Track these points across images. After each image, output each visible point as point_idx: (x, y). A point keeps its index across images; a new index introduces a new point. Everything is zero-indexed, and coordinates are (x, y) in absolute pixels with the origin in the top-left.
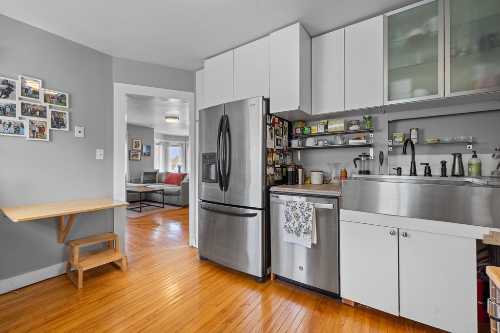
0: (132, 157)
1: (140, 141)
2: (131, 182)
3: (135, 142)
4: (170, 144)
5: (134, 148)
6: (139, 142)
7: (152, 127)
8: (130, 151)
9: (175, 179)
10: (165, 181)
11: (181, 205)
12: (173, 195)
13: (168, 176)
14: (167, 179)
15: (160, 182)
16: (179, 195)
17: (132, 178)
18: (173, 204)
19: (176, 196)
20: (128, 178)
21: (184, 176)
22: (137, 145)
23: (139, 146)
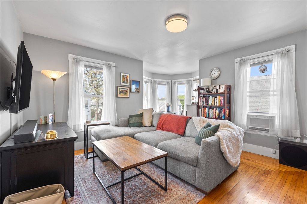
0: (120, 94)
2: (118, 126)
3: (123, 76)
4: (157, 82)
5: (122, 84)
6: (127, 76)
7: (141, 59)
8: (117, 87)
9: (174, 125)
10: (157, 125)
11: (202, 189)
12: (182, 161)
13: (161, 119)
14: (161, 122)
15: (152, 126)
16: (196, 167)
17: (119, 120)
18: (181, 177)
19: (189, 166)
20: (115, 120)
21: (187, 120)
22: (125, 80)
23: (128, 81)
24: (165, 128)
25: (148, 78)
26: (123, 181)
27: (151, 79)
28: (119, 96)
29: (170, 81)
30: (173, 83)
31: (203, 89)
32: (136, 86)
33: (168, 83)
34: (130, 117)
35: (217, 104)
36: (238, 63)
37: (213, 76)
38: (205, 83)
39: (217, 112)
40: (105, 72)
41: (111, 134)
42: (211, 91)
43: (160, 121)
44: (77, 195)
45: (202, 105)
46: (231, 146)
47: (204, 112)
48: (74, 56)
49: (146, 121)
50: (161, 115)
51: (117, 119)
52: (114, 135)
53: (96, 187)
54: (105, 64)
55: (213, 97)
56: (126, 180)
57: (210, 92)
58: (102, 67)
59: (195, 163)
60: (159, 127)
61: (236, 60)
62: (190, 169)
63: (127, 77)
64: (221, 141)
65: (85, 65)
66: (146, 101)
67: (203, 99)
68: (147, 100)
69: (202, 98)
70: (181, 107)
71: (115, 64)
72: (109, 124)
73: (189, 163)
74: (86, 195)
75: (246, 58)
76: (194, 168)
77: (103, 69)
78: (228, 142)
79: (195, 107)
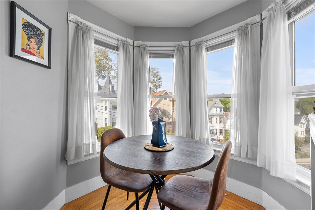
27: (131, 41)
33: (180, 49)
70: (222, 109)
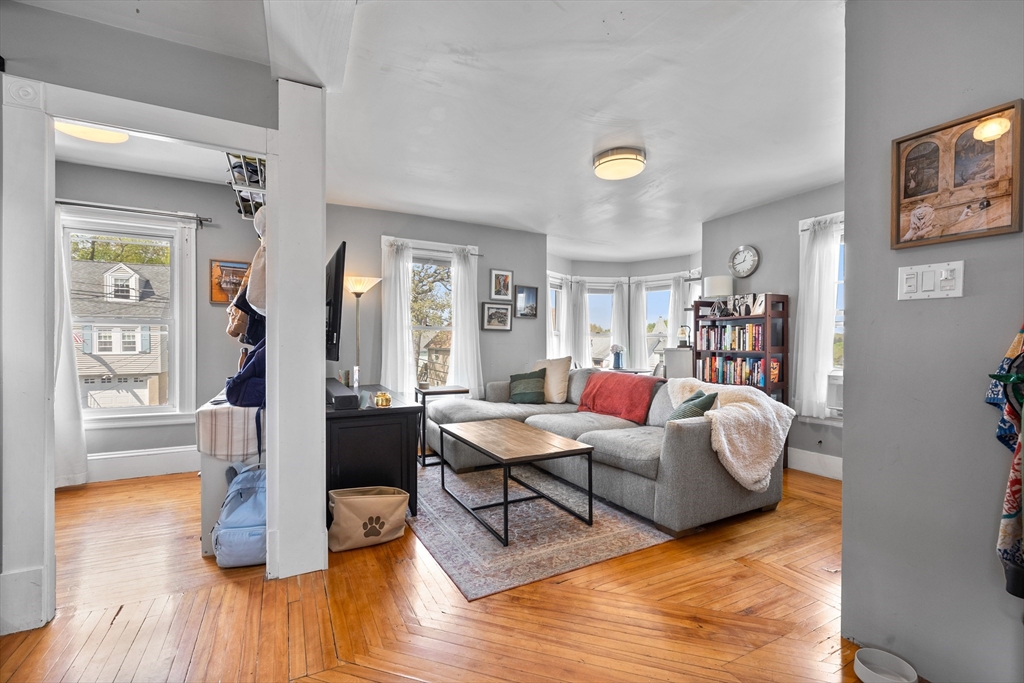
0: (489, 322)
1: (509, 274)
2: (484, 399)
3: (497, 277)
4: (587, 286)
5: (494, 296)
6: (507, 277)
7: (541, 230)
8: (483, 304)
9: (620, 398)
10: (581, 400)
11: (666, 525)
12: (627, 471)
13: (591, 385)
14: (591, 393)
15: (568, 401)
16: (655, 479)
17: (488, 385)
18: (625, 506)
19: (642, 479)
20: (479, 385)
21: (653, 386)
22: (502, 287)
23: (507, 290)
24: (599, 408)
25: (559, 275)
26: (506, 504)
27: (569, 277)
28: (486, 326)
29: (625, 279)
30: (633, 287)
31: (709, 304)
32: (528, 299)
33: (619, 285)
34: (515, 378)
35: (744, 347)
36: (808, 232)
37: (738, 268)
38: (717, 287)
39: (746, 368)
40: (456, 270)
41: (474, 414)
42: (732, 311)
43: (588, 390)
44: (421, 515)
45: (704, 348)
46: (742, 442)
47: (711, 369)
48: (392, 238)
49: (554, 388)
50: (589, 375)
51: (482, 383)
52: (479, 415)
53: (453, 509)
54: (455, 251)
55: (734, 327)
56: (513, 502)
57: (728, 315)
58: (449, 260)
59: (651, 471)
60: (586, 405)
61: (801, 222)
62: (644, 484)
63: (505, 281)
64: (713, 427)
65: (414, 258)
66: (555, 339)
67: (708, 332)
68: (558, 336)
69: (705, 330)
71: (477, 248)
72: (467, 392)
73: (640, 472)
74: (437, 516)
75: (828, 217)
76: (650, 483)
77: (450, 262)
78: (733, 431)
79: (689, 354)
